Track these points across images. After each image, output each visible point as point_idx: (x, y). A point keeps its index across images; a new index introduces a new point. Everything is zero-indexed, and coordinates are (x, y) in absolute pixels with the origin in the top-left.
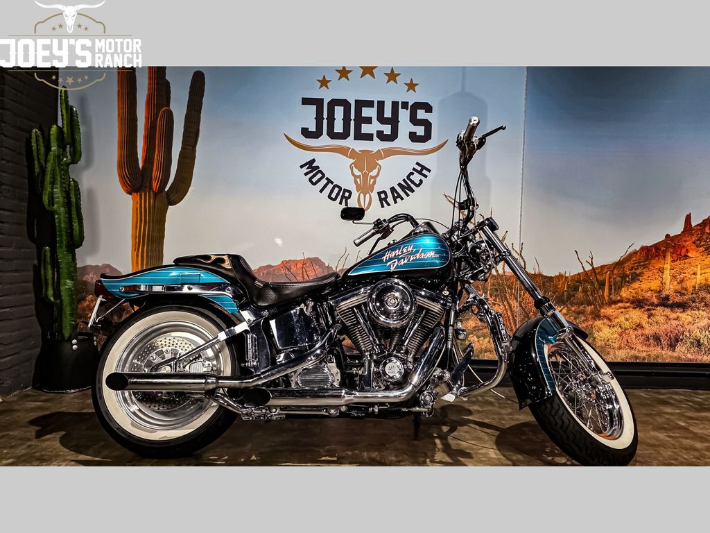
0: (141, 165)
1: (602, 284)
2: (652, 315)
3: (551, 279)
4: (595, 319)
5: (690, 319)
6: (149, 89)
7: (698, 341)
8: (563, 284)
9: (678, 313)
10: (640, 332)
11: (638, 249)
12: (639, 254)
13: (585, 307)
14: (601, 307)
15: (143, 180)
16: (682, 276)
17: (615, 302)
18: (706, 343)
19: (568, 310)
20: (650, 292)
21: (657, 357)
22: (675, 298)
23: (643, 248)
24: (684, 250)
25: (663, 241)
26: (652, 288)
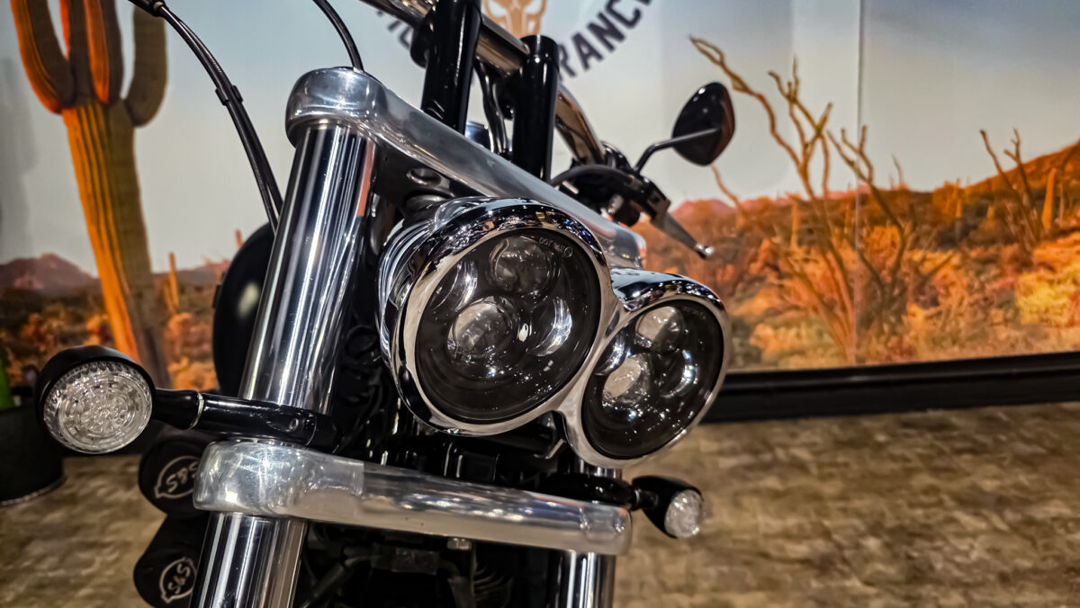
0: (64, 48)
1: (1038, 198)
3: (926, 198)
4: (1019, 271)
13: (999, 249)
14: (1033, 245)
15: (75, 82)
17: (1065, 233)
19: (965, 257)
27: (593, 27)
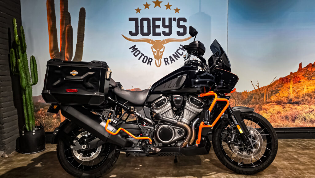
0: (60, 51)
1: (263, 95)
2: (284, 107)
3: (240, 94)
4: (260, 110)
5: (301, 108)
6: (61, 17)
7: (305, 118)
8: (246, 95)
9: (296, 106)
10: (279, 115)
11: (278, 79)
12: (279, 81)
13: (255, 105)
14: (262, 105)
15: (61, 57)
16: (298, 90)
17: (268, 103)
18: (308, 119)
20: (284, 98)
21: (287, 125)
22: (294, 100)
23: (280, 79)
24: (298, 79)
25: (289, 75)
26: (285, 96)
27: (173, 55)
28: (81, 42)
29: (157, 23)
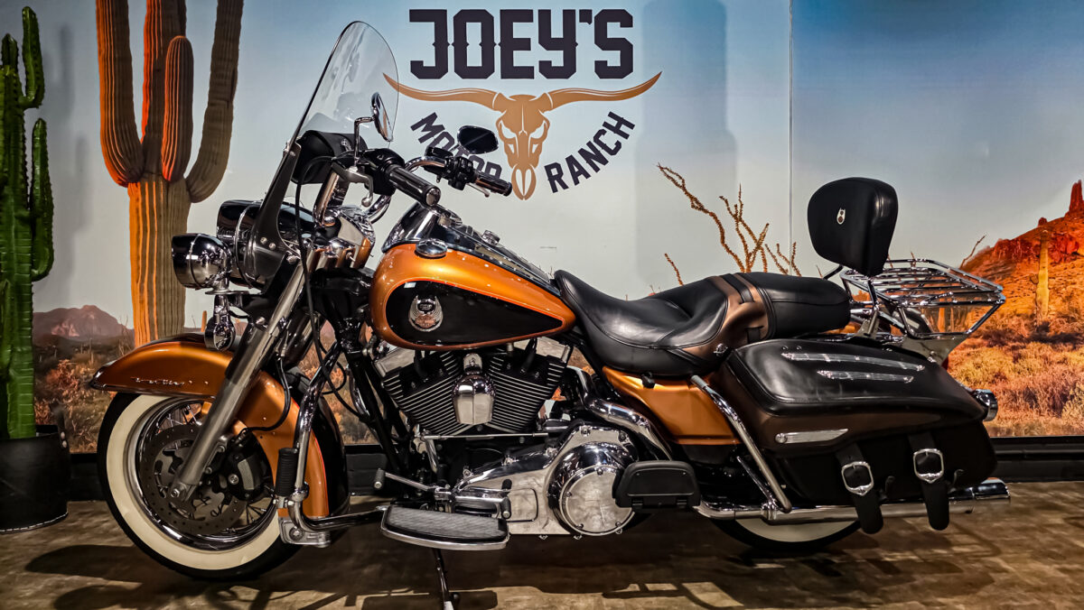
0: (140, 135)
2: (1020, 356)
9: (1065, 351)
10: (1000, 386)
11: (992, 246)
12: (994, 254)
15: (145, 161)
16: (1070, 288)
20: (1015, 318)
21: (1032, 427)
22: (1058, 327)
23: (1001, 244)
24: (1071, 246)
25: (1034, 230)
26: (1019, 312)
28: (223, 102)
29: (520, 30)
